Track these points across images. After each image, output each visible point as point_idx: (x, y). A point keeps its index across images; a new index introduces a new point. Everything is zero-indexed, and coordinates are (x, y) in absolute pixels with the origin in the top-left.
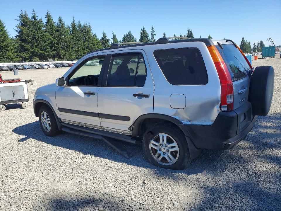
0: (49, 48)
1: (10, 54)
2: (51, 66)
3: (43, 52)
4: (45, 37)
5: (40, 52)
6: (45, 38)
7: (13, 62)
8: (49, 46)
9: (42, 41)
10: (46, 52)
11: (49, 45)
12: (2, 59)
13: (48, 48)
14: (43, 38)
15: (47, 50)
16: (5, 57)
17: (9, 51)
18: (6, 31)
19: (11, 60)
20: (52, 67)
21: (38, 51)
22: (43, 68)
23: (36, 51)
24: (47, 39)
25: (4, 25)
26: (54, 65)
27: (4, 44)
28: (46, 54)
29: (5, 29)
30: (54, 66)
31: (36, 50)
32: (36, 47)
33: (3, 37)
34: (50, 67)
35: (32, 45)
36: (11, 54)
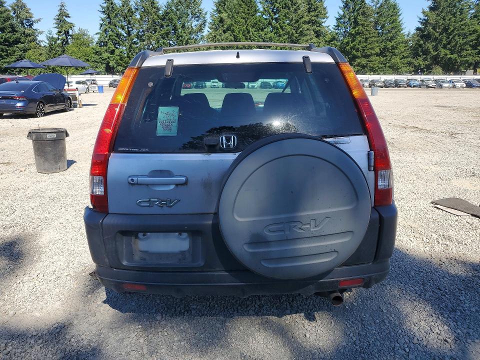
0: (470, 49)
1: (396, 60)
2: (458, 85)
3: (454, 56)
4: (467, 28)
5: (448, 56)
6: (466, 30)
7: (397, 74)
8: (470, 45)
9: (459, 36)
10: (461, 56)
11: (471, 43)
12: (382, 68)
13: (466, 50)
14: (463, 29)
15: (464, 53)
16: (388, 65)
17: (395, 55)
18: (401, 22)
19: (395, 70)
20: (460, 86)
21: (446, 55)
22: (441, 87)
23: (442, 54)
24: (470, 31)
25: (400, 13)
26: (465, 82)
27: (392, 44)
28: (459, 61)
29: (400, 18)
30: (465, 85)
31: (443, 52)
32: (445, 47)
33: (394, 31)
34: (454, 87)
35: (437, 45)
36: (398, 60)
